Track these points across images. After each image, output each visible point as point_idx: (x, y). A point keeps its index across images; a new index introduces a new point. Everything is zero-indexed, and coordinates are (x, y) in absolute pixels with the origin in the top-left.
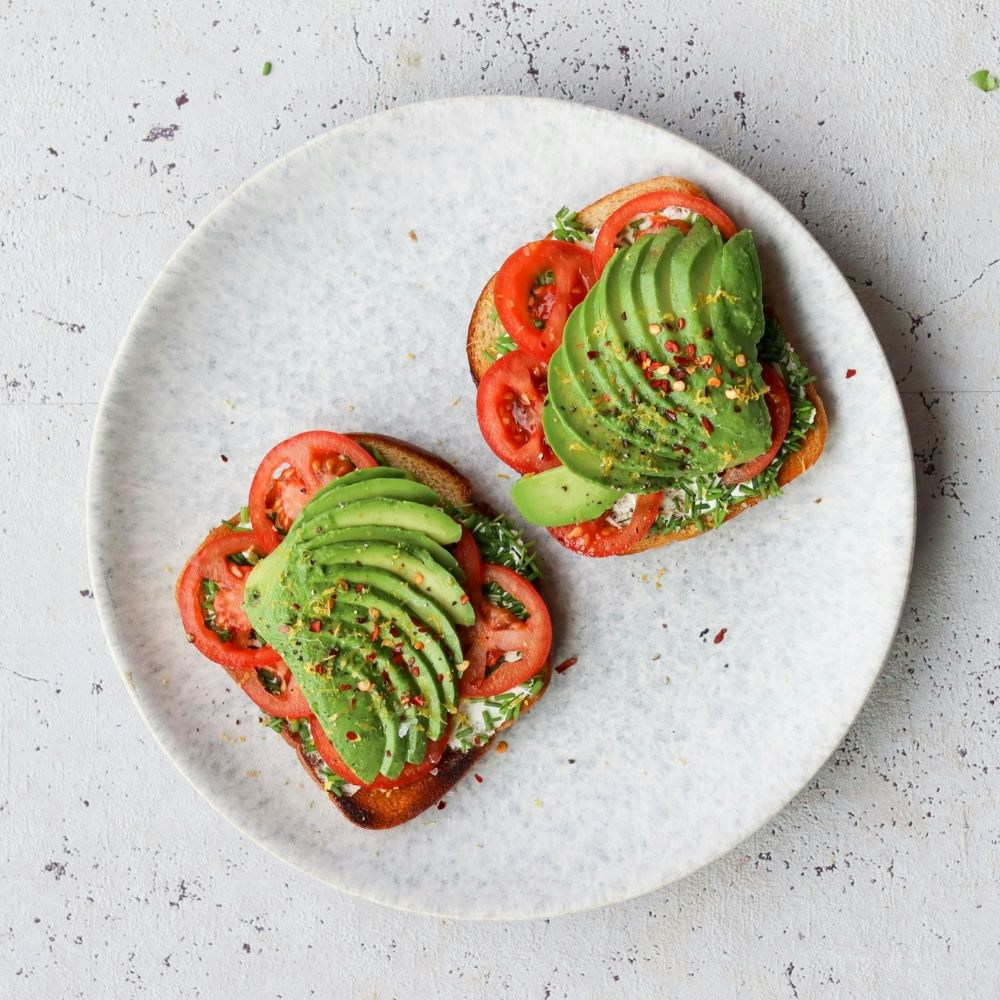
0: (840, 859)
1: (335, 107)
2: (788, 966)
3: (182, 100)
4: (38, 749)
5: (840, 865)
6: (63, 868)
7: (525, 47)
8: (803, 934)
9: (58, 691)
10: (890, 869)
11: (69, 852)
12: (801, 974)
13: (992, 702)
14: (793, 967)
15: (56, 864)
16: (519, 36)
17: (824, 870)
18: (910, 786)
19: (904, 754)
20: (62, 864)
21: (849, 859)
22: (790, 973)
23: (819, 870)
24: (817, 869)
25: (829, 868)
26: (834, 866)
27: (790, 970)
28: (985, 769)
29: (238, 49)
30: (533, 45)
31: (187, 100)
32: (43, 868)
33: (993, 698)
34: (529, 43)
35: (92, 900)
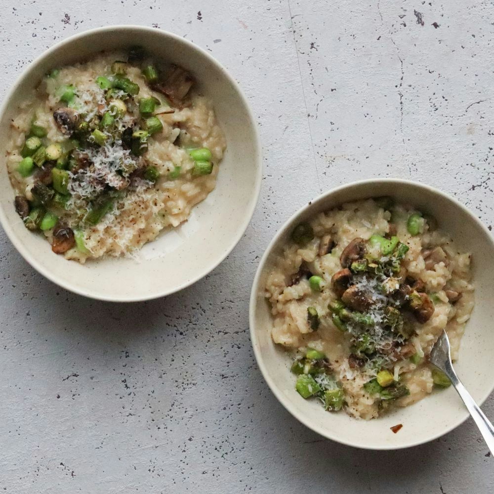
0: (131, 390)
1: (444, 98)
2: (78, 374)
3: (436, 25)
4: (122, 2)
5: (129, 391)
6: (68, 22)
7: (484, 182)
8: (94, 379)
9: (151, 8)
10: (130, 414)
11: (76, 24)
12: (74, 381)
13: (216, 449)
14: (77, 376)
15: (69, 19)
16: (489, 179)
17: (126, 383)
18: (171, 417)
19: (186, 412)
20: (70, 22)
21: (132, 394)
22: (74, 376)
23: (124, 381)
24: (125, 380)
25: (126, 385)
26: (128, 388)
27: (75, 375)
28: (184, 451)
29: (463, 48)
30: (486, 186)
31: (436, 28)
32: (66, 13)
33: (218, 449)
34: (486, 184)
35: (55, 39)
